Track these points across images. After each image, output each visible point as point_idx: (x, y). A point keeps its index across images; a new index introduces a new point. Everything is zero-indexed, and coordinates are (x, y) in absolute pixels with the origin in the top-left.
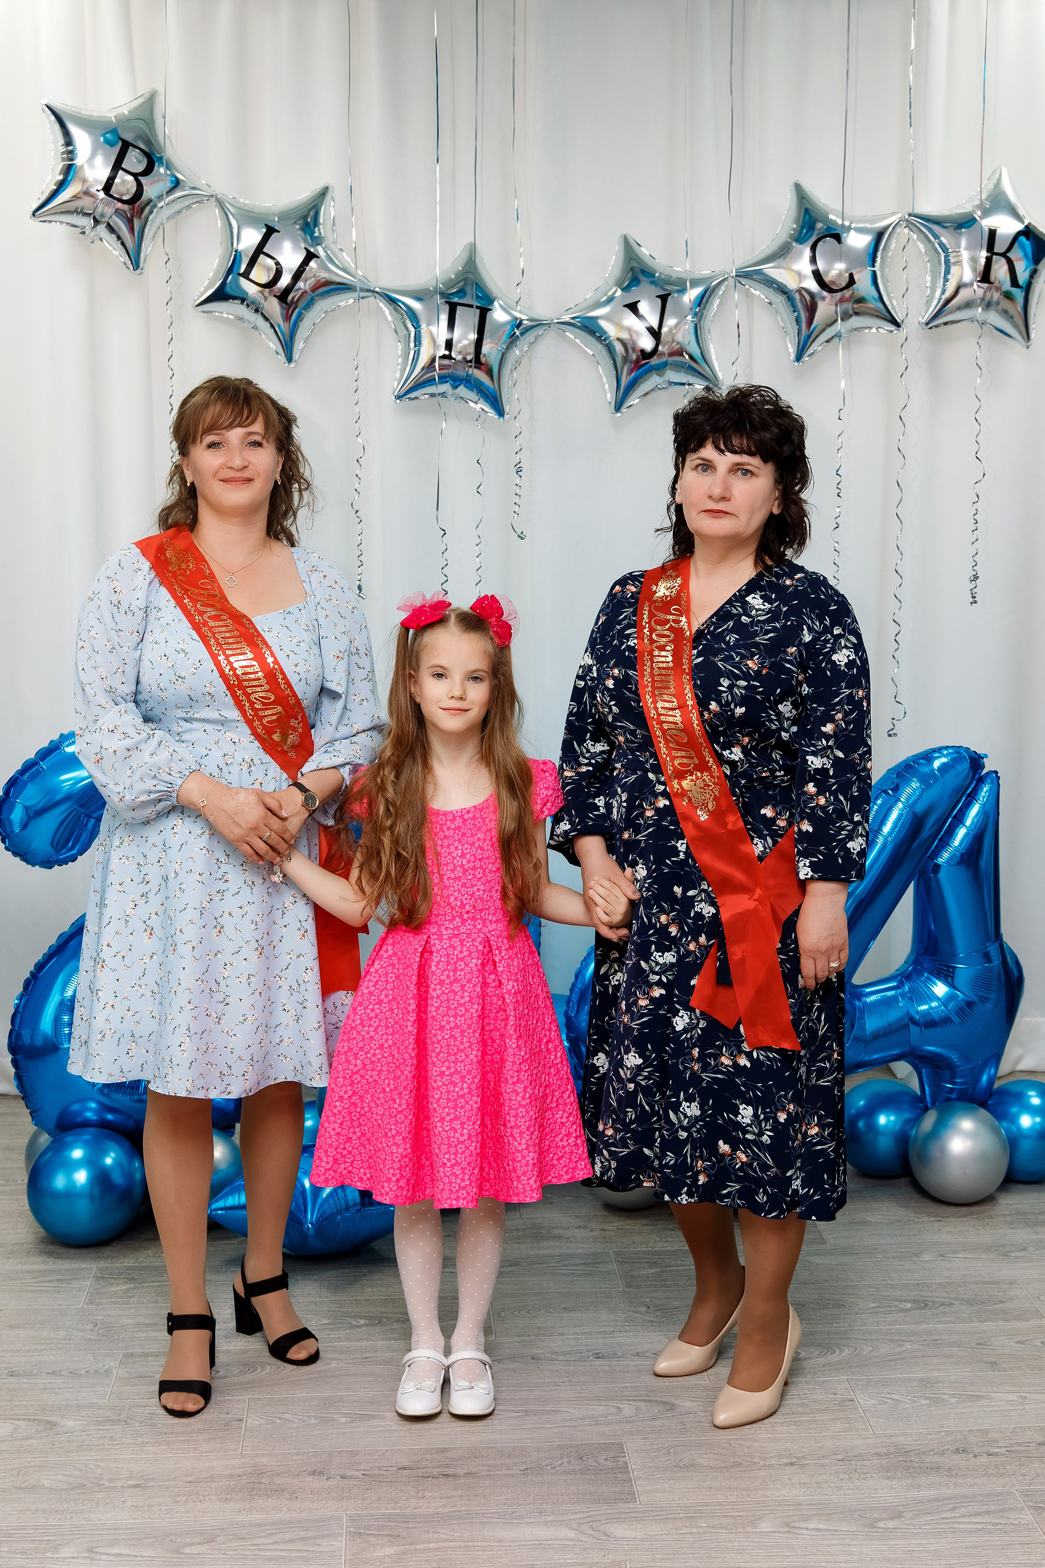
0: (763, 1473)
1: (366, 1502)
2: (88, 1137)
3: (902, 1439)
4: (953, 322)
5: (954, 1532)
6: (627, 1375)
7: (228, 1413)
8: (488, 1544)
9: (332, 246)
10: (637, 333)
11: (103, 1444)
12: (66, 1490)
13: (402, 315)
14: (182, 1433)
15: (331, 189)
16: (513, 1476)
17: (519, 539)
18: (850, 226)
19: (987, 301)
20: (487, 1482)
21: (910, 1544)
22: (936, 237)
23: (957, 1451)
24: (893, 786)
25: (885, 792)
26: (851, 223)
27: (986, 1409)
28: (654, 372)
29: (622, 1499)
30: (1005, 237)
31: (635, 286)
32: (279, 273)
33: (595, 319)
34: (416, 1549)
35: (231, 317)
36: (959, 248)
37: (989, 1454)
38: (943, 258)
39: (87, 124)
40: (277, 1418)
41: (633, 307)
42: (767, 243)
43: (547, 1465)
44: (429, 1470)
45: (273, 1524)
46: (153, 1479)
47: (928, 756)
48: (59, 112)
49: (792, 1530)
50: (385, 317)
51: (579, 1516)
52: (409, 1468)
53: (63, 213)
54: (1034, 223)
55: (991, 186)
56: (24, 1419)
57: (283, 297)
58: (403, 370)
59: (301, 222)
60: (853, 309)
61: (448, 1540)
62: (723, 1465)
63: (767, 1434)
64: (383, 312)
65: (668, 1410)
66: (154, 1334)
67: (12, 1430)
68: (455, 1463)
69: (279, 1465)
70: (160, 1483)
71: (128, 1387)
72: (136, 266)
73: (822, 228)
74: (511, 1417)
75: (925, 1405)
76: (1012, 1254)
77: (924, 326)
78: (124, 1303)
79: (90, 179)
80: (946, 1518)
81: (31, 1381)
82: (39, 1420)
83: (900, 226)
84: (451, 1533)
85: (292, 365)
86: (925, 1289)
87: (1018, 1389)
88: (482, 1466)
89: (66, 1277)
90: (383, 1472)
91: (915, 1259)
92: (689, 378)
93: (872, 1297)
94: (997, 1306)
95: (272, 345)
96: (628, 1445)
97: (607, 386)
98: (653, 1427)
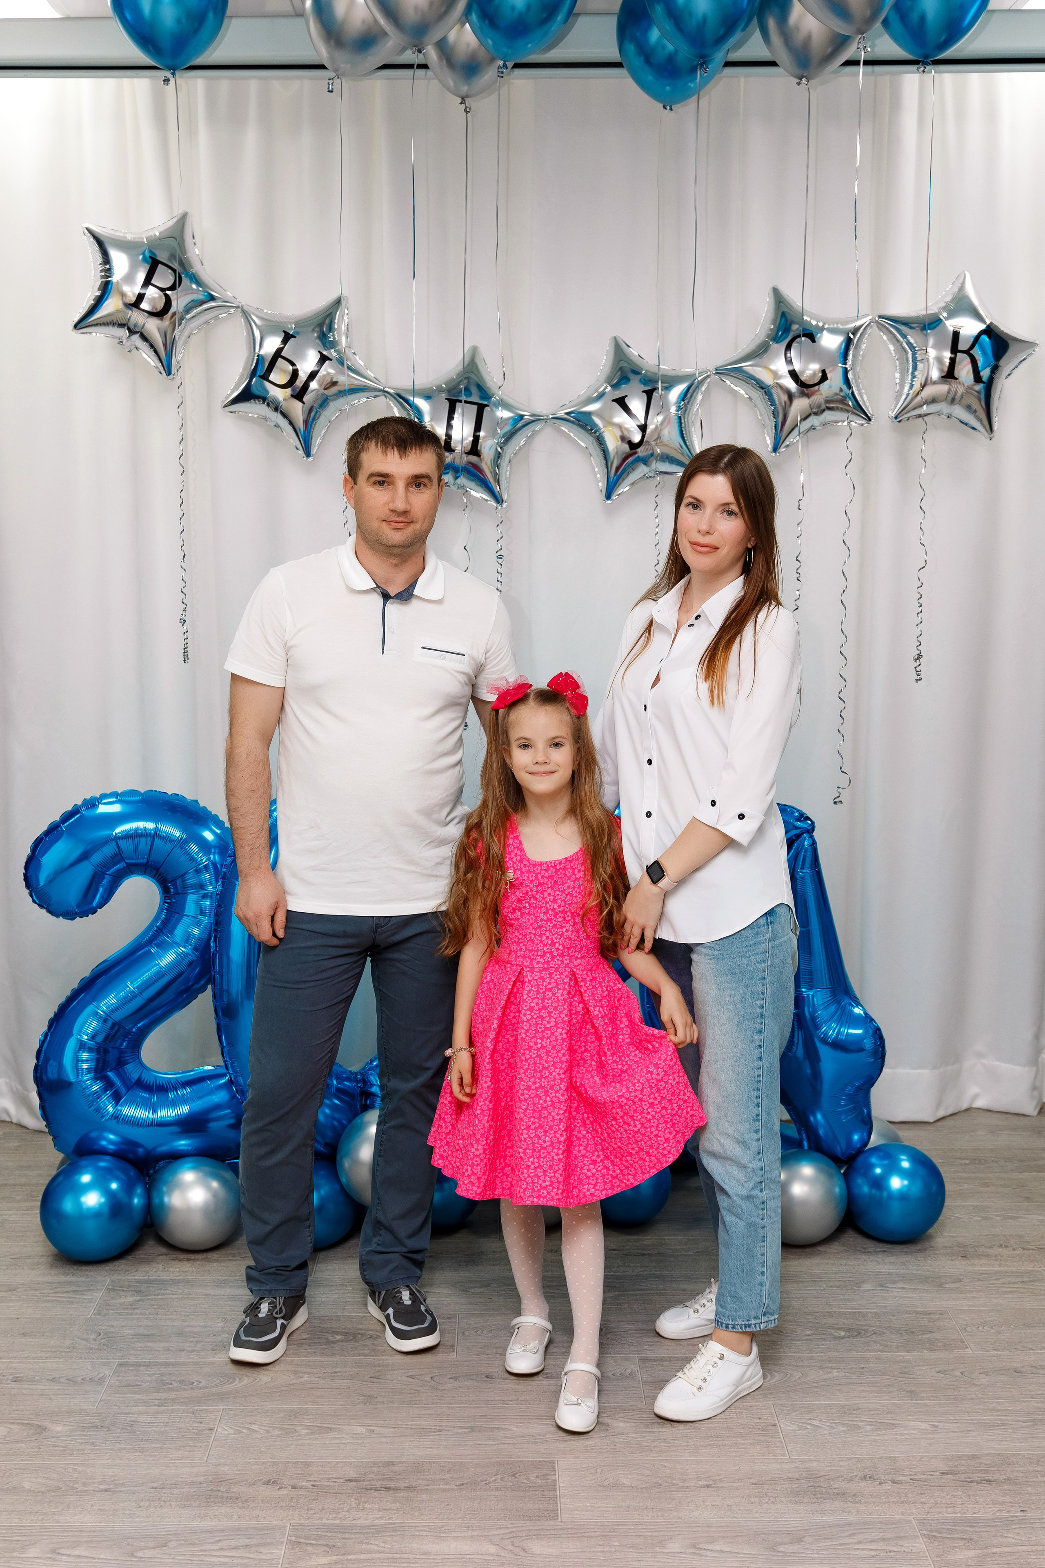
0: (680, 1494)
1: (310, 1512)
2: (101, 1165)
3: (815, 1464)
4: (920, 416)
5: (849, 1558)
7: (201, 1423)
8: (415, 1556)
9: (346, 350)
10: (627, 426)
11: (84, 1449)
12: (43, 1492)
14: (157, 1440)
15: (344, 299)
16: (449, 1490)
18: (823, 326)
19: (951, 396)
20: (424, 1496)
22: (904, 336)
23: (864, 1478)
26: (824, 324)
27: (898, 1437)
28: (642, 462)
29: (545, 1516)
30: (969, 336)
31: (624, 383)
32: (295, 375)
33: (589, 414)
34: (348, 1560)
35: (256, 416)
36: (926, 347)
37: (894, 1482)
38: (911, 357)
39: (125, 246)
40: (245, 1428)
41: (621, 402)
42: (747, 344)
43: (482, 1481)
44: (374, 1483)
45: (222, 1531)
46: (123, 1485)
48: (99, 237)
49: (697, 1552)
51: (502, 1531)
52: (356, 1481)
53: (102, 325)
54: (995, 323)
55: (956, 290)
56: (18, 1424)
57: (300, 395)
59: (318, 328)
60: (826, 403)
61: (379, 1552)
62: (644, 1486)
63: (690, 1456)
66: (149, 1344)
67: (6, 1433)
68: (398, 1477)
69: (238, 1474)
70: (129, 1488)
71: (117, 1395)
72: (169, 373)
73: (797, 329)
74: (457, 1434)
75: (844, 1431)
76: (947, 1286)
77: (894, 420)
78: (128, 1314)
79: (130, 294)
80: (845, 1544)
81: (32, 1387)
82: (32, 1425)
83: (872, 326)
84: (383, 1545)
85: (311, 459)
86: (860, 1318)
87: (933, 1418)
88: (423, 1480)
89: (82, 1289)
90: (331, 1484)
91: (855, 1288)
92: (674, 468)
93: (810, 1324)
94: (924, 1336)
95: (292, 441)
96: (561, 1463)
97: (599, 475)
98: (587, 1446)
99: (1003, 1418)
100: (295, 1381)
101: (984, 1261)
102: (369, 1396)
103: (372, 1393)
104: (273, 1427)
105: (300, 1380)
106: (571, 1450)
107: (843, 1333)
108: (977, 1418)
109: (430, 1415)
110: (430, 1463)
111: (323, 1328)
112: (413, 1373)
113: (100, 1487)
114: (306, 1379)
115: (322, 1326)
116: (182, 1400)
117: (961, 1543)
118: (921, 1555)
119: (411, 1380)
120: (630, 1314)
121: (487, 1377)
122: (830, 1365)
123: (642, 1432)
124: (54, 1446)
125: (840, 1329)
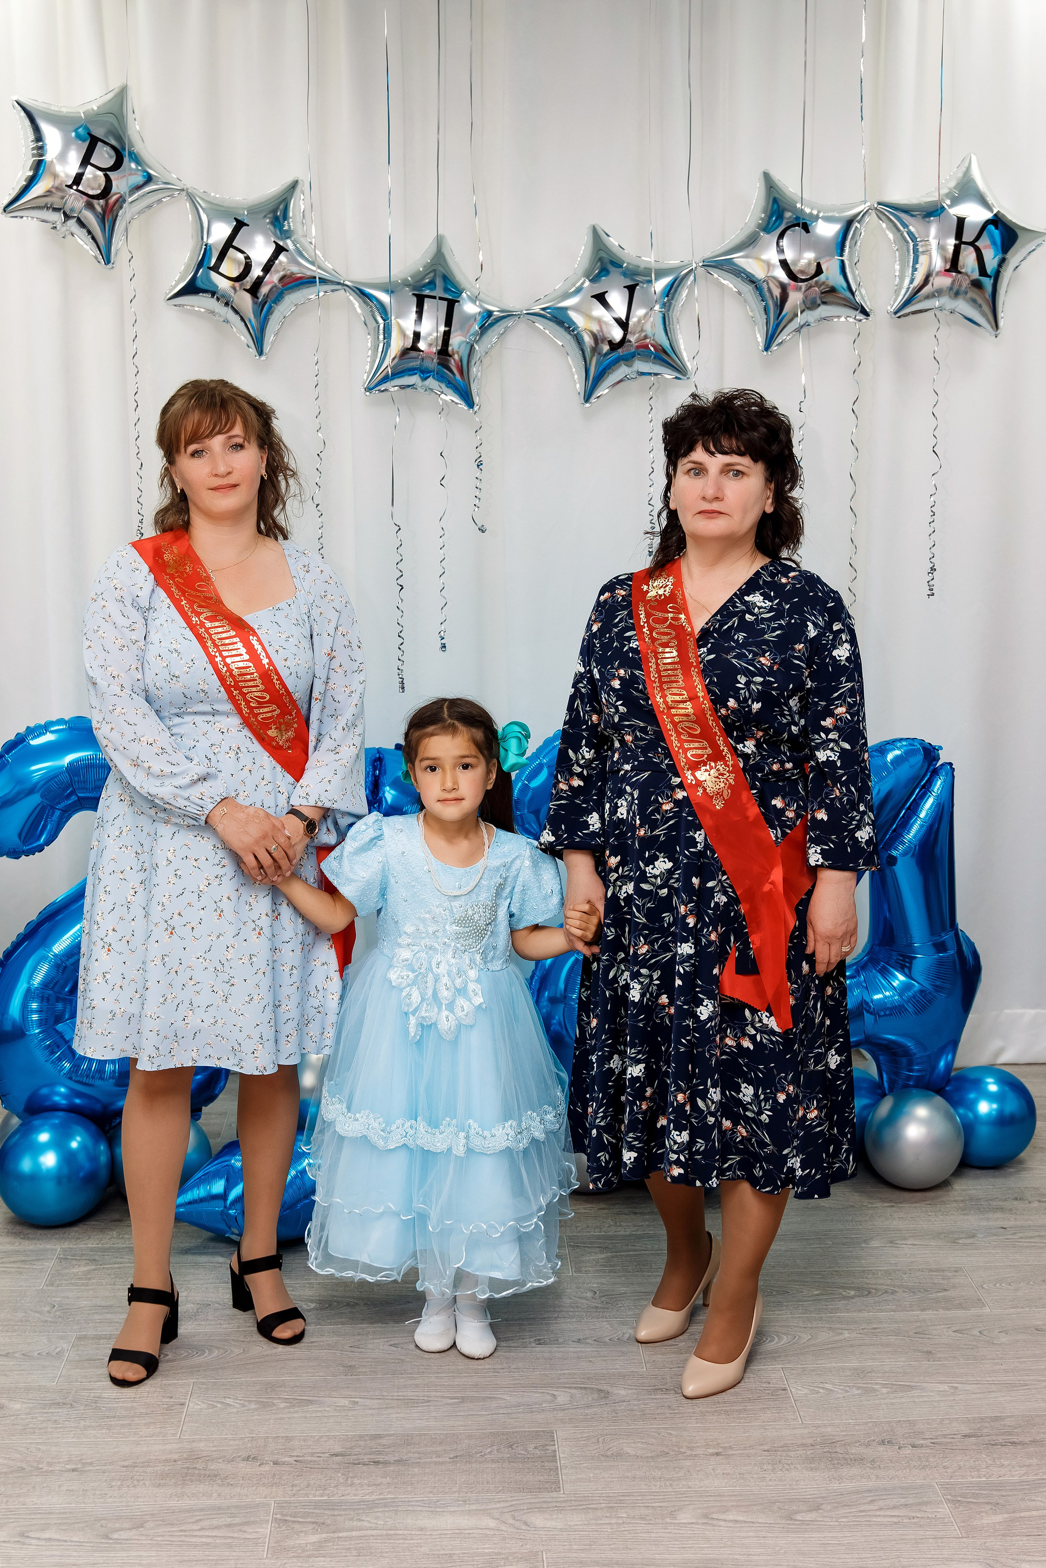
0: (688, 1463)
1: (295, 1489)
2: (57, 1122)
3: (829, 1429)
4: (920, 311)
5: (870, 1526)
6: (566, 1362)
7: (171, 1398)
8: (409, 1532)
9: (302, 240)
10: (606, 324)
11: (46, 1428)
12: (5, 1473)
13: (371, 307)
14: (124, 1417)
15: (300, 182)
16: (442, 1463)
17: (480, 532)
18: (818, 215)
19: (955, 290)
20: (416, 1470)
21: (825, 1537)
22: (905, 226)
23: (883, 1442)
26: (819, 212)
27: (916, 1400)
28: (622, 362)
29: (546, 1488)
30: (974, 225)
31: (604, 276)
32: (248, 267)
33: (565, 309)
34: (339, 1537)
35: (202, 310)
36: (928, 236)
37: (914, 1446)
38: (911, 247)
39: (58, 120)
40: (218, 1402)
41: (601, 298)
42: (735, 234)
43: (476, 1453)
44: (362, 1457)
45: (202, 1510)
46: (91, 1464)
47: (882, 748)
48: (28, 109)
49: (710, 1522)
50: (355, 309)
52: (342, 1455)
53: (33, 208)
54: (1005, 212)
55: (960, 175)
57: (254, 290)
58: (373, 362)
59: (271, 215)
60: (821, 298)
61: (371, 1529)
62: (650, 1455)
63: (697, 1423)
64: (353, 305)
65: (602, 1398)
66: (108, 1316)
68: (387, 1450)
69: (215, 1451)
70: (98, 1468)
71: (78, 1370)
72: (108, 261)
73: (790, 217)
74: (447, 1404)
75: (858, 1394)
76: (961, 1242)
77: (893, 316)
78: (83, 1285)
79: (62, 175)
80: (865, 1511)
83: (870, 214)
84: (375, 1521)
85: (263, 358)
87: (952, 1379)
88: (413, 1453)
89: (30, 1258)
90: (316, 1459)
91: (863, 1245)
92: (657, 368)
93: (817, 1284)
94: (939, 1294)
95: (243, 338)
96: (560, 1433)
97: (576, 377)
98: (587, 1415)
99: (1026, 1378)
100: (269, 1352)
101: (998, 1215)
102: (350, 1366)
103: (353, 1363)
104: (249, 1401)
106: (570, 1419)
108: (999, 1378)
109: (417, 1386)
110: (420, 1435)
112: (396, 1342)
113: (67, 1466)
117: (988, 1507)
118: (946, 1520)
119: (394, 1348)
120: (624, 1276)
122: (840, 1326)
123: (644, 1399)
124: (13, 1425)
125: (850, 1288)
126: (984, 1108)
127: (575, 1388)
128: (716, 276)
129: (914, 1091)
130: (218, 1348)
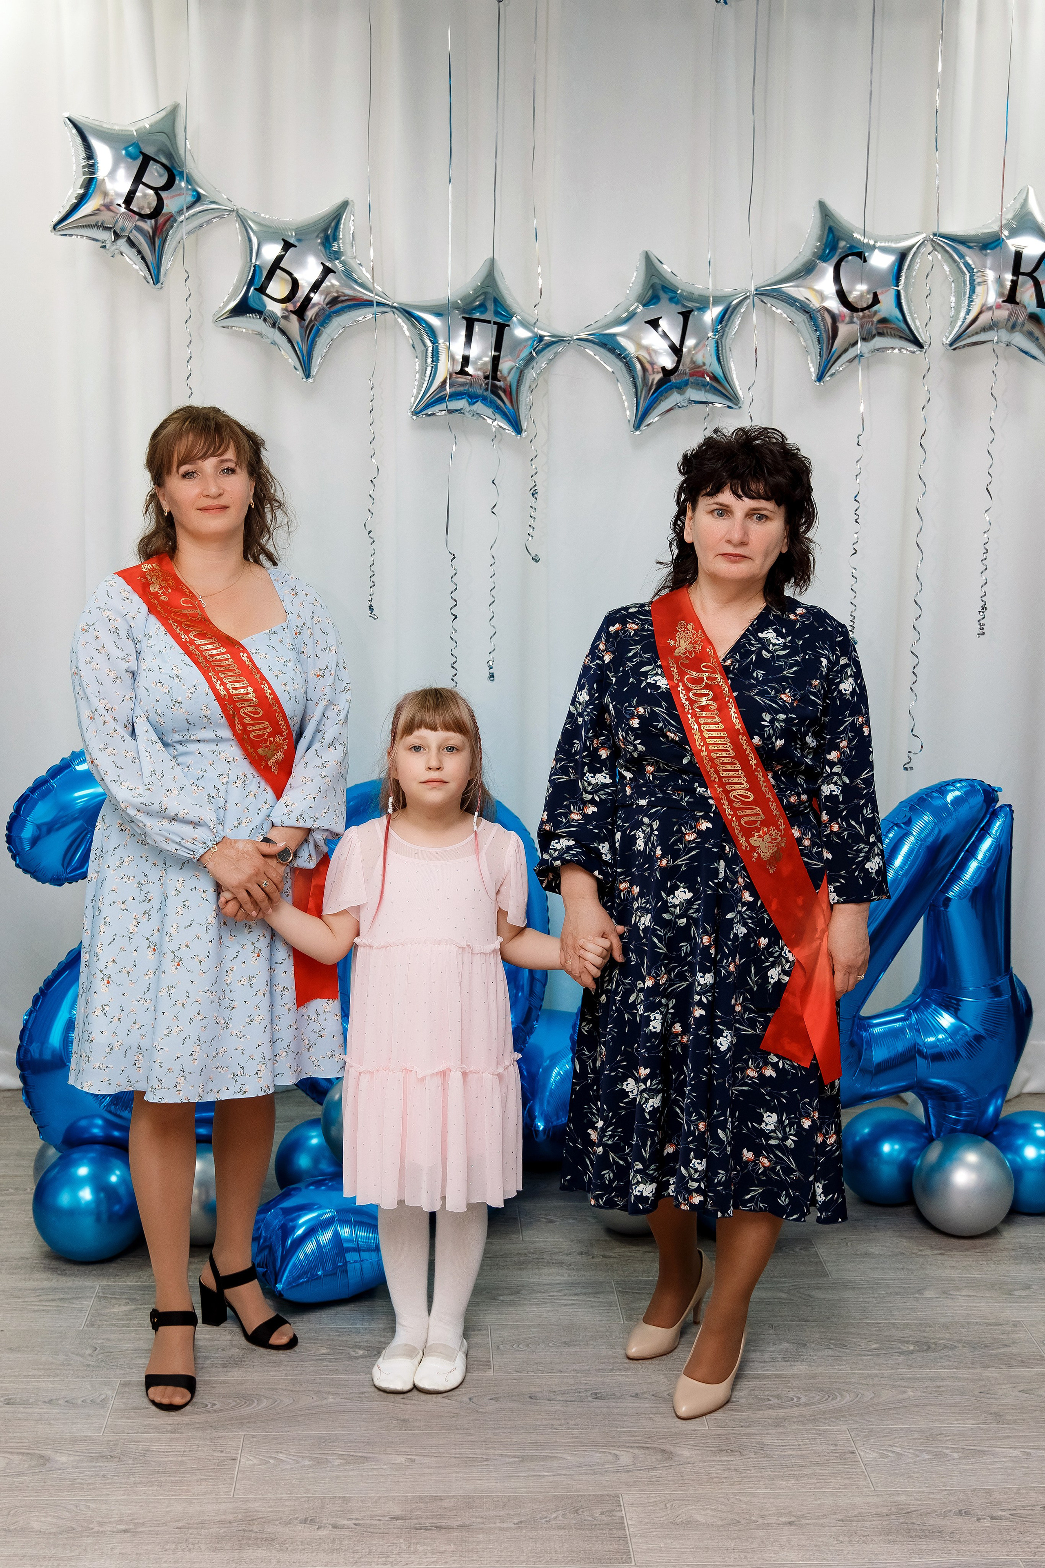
0: (761, 1533)
1: (357, 1553)
2: (94, 1154)
3: (903, 1498)
4: (977, 344)
6: (625, 1418)
7: (222, 1452)
9: (351, 262)
10: (656, 352)
11: (95, 1483)
12: (55, 1534)
13: (419, 330)
14: (175, 1472)
15: (350, 204)
16: (506, 1529)
17: (533, 562)
18: (874, 244)
19: (1012, 323)
20: (481, 1536)
22: (962, 256)
23: (960, 1513)
24: (905, 820)
25: (897, 825)
26: (875, 242)
27: (989, 1466)
28: (675, 390)
29: (617, 1559)
30: (1030, 258)
31: (657, 302)
32: (295, 289)
33: (615, 335)
35: (250, 332)
36: (986, 268)
37: (992, 1518)
38: (969, 278)
39: (109, 138)
40: (271, 1457)
41: (654, 324)
42: (789, 262)
43: (541, 1518)
44: (423, 1521)
46: (143, 1524)
47: (942, 789)
48: (80, 126)
50: (403, 331)
52: (402, 1519)
53: (83, 226)
55: (1018, 206)
56: (18, 1454)
57: (300, 312)
58: (421, 385)
59: (321, 235)
60: (877, 329)
62: (721, 1523)
64: (401, 327)
65: (666, 1459)
67: (5, 1465)
68: (448, 1513)
69: (271, 1512)
70: (151, 1529)
71: (124, 1420)
72: (157, 281)
73: (846, 247)
74: (508, 1463)
75: (929, 1459)
76: (1016, 1293)
77: (948, 348)
78: (123, 1328)
79: (112, 192)
81: (27, 1410)
82: (33, 1455)
83: (926, 245)
85: (310, 380)
86: (927, 1329)
87: (1024, 1444)
88: (476, 1517)
89: (69, 1296)
90: (375, 1522)
91: (917, 1295)
92: (710, 397)
93: (874, 1337)
94: (1000, 1351)
95: (290, 360)
96: (626, 1497)
97: (626, 404)
98: (651, 1477)
100: (319, 1403)
102: (404, 1420)
103: (407, 1417)
104: (303, 1457)
105: (324, 1402)
106: (635, 1482)
107: (912, 1347)
109: (474, 1442)
110: (481, 1497)
111: (342, 1341)
113: (118, 1526)
114: (331, 1400)
115: (340, 1339)
116: (197, 1426)
121: (530, 1397)
122: (903, 1384)
123: (709, 1461)
124: (60, 1479)
125: (908, 1342)
126: (1030, 1153)
127: (638, 1447)
128: (769, 305)
129: (963, 1136)
130: (266, 1398)
